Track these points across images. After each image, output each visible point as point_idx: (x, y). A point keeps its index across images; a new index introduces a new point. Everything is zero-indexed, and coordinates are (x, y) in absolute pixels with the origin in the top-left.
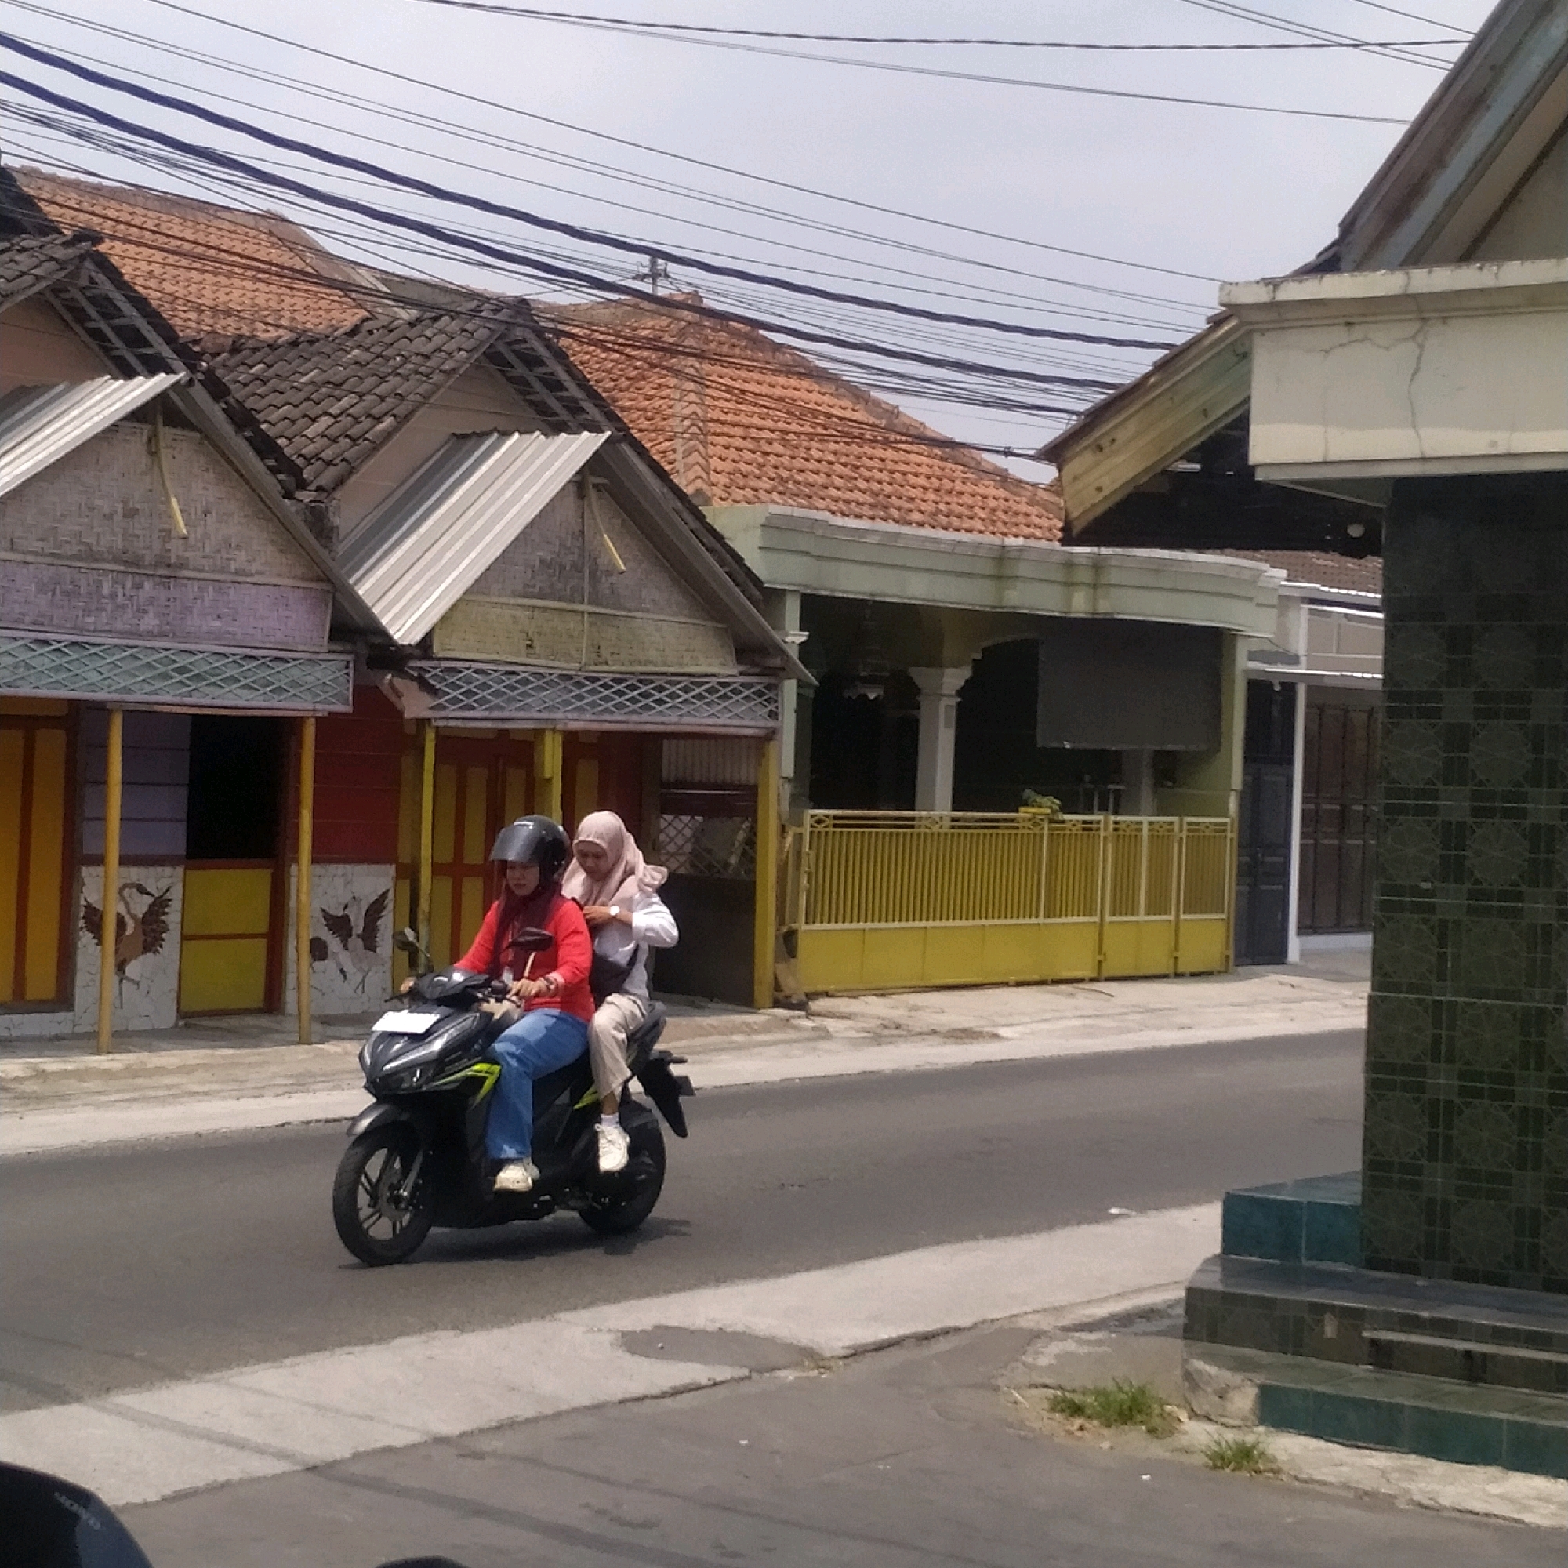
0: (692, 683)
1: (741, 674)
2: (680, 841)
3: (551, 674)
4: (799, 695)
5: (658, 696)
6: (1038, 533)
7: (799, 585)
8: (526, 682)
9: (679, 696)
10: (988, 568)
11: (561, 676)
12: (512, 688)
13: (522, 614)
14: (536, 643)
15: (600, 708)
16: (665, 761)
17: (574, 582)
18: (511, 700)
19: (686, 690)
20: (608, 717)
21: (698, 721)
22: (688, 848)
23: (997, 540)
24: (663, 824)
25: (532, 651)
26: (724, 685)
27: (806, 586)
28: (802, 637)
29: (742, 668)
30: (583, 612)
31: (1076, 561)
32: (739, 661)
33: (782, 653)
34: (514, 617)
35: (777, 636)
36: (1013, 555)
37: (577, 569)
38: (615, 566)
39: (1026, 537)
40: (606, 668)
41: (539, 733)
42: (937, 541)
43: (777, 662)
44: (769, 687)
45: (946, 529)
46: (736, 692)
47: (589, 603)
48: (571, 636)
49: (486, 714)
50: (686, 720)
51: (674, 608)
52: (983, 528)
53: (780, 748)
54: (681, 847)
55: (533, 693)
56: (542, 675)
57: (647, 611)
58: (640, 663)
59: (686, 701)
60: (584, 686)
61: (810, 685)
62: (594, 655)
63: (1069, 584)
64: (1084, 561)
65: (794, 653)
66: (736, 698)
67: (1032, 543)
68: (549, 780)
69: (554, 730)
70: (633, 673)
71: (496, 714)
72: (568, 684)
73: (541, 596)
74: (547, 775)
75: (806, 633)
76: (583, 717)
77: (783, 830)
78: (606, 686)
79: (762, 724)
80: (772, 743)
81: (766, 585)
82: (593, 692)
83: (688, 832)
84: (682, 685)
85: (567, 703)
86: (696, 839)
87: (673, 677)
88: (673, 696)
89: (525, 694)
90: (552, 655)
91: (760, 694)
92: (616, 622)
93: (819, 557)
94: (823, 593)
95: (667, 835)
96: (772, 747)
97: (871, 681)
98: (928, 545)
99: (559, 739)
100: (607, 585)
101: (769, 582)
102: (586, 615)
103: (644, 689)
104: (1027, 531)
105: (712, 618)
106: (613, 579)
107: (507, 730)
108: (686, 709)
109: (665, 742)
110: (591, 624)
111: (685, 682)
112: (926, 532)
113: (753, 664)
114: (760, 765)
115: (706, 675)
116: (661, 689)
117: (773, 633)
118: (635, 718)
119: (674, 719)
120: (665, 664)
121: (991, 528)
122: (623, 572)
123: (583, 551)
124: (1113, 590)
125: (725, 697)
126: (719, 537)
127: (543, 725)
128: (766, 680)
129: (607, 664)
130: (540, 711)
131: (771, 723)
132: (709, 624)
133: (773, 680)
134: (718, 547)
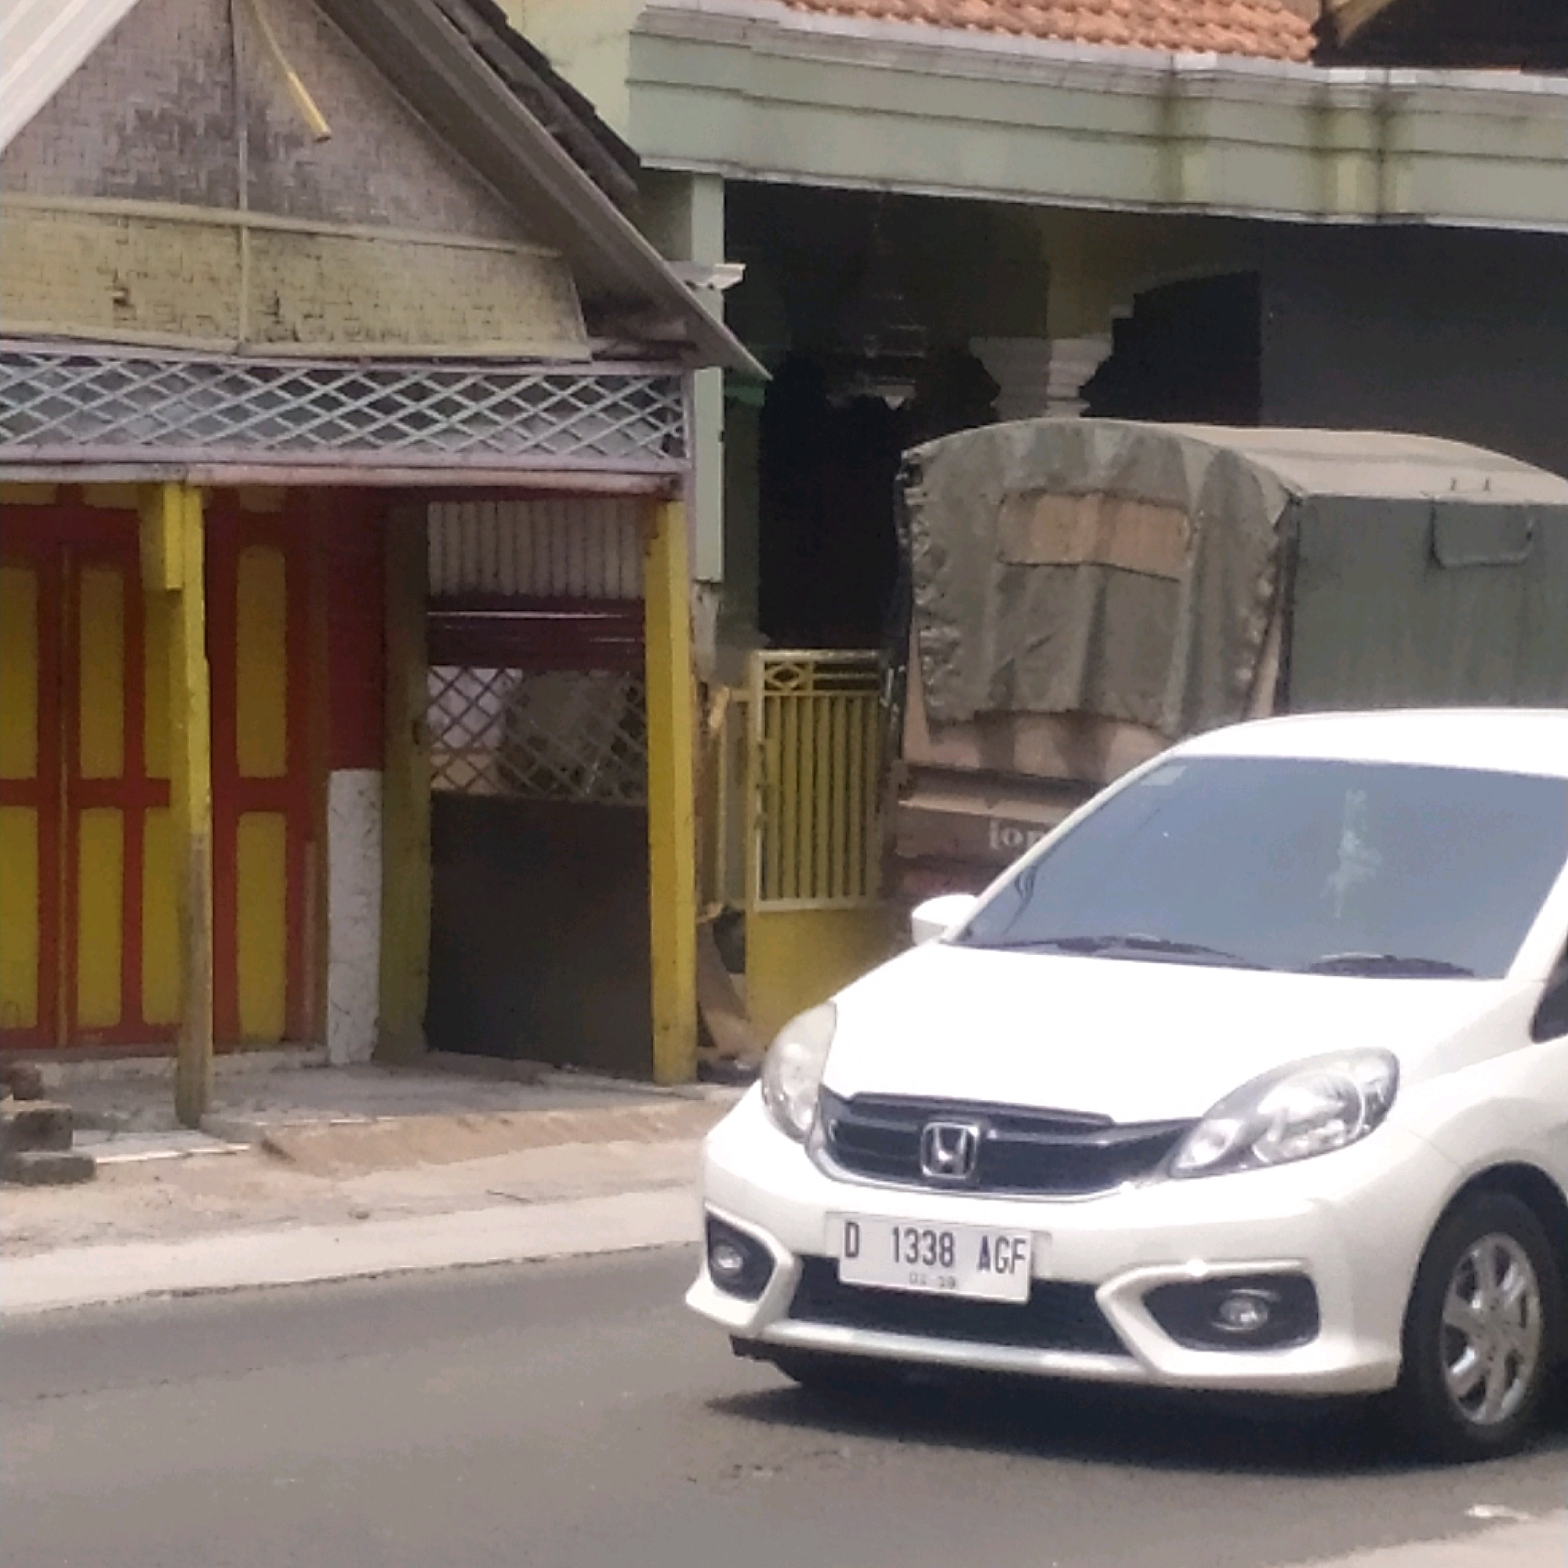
0: (488, 378)
1: (597, 357)
2: (473, 722)
3: (170, 364)
4: (729, 404)
5: (412, 407)
6: (1249, 41)
7: (720, 162)
8: (114, 381)
9: (459, 407)
10: (1141, 120)
11: (196, 368)
12: (86, 395)
13: (103, 235)
14: (135, 298)
15: (286, 437)
16: (435, 549)
17: (219, 160)
18: (86, 418)
19: (475, 393)
20: (301, 455)
21: (504, 461)
22: (493, 737)
23: (1157, 58)
24: (435, 687)
25: (124, 313)
26: (562, 382)
27: (735, 165)
28: (732, 274)
29: (600, 344)
30: (236, 228)
31: (1338, 99)
32: (594, 331)
33: (688, 309)
34: (82, 238)
35: (676, 273)
36: (1194, 90)
37: (221, 130)
38: (305, 126)
39: (1225, 50)
40: (292, 348)
41: (150, 491)
42: (1025, 62)
43: (678, 329)
44: (661, 385)
45: (1043, 35)
46: (587, 396)
47: (252, 207)
48: (213, 279)
49: (26, 452)
50: (476, 458)
51: (442, 217)
52: (1125, 33)
53: (690, 519)
54: (476, 737)
55: (133, 404)
56: (149, 366)
57: (384, 221)
58: (369, 336)
59: (476, 419)
60: (248, 387)
61: (751, 380)
62: (267, 322)
63: (1323, 152)
64: (1354, 101)
65: (715, 312)
66: (587, 410)
67: (1236, 63)
68: (176, 595)
69: (182, 484)
70: (355, 360)
71: (52, 451)
72: (209, 384)
73: (143, 191)
74: (172, 582)
75: (741, 267)
76: (245, 455)
77: (704, 692)
78: (295, 388)
79: (648, 465)
80: (671, 507)
81: (645, 163)
82: (267, 401)
83: (490, 703)
84: (468, 382)
85: (208, 425)
86: (510, 718)
87: (447, 367)
88: (447, 407)
89: (113, 407)
90: (175, 320)
91: (641, 400)
92: (311, 247)
93: (759, 100)
94: (774, 178)
95: (446, 711)
96: (674, 515)
97: (891, 369)
98: (1005, 72)
99: (194, 505)
100: (291, 166)
101: (652, 156)
102: (245, 233)
103: (381, 392)
104: (1223, 37)
105: (530, 237)
106: (304, 154)
107: (76, 488)
108: (478, 434)
109: (434, 509)
110: (260, 253)
111: (474, 375)
112: (1001, 42)
113: (624, 335)
114: (648, 554)
115: (520, 361)
116: (418, 392)
117: (667, 265)
118: (364, 456)
119: (451, 457)
120: (426, 338)
121: (1142, 32)
122: (326, 138)
123: (233, 94)
124: (1418, 163)
125: (563, 408)
126: (535, 60)
127: (159, 475)
128: (653, 371)
129: (297, 339)
130: (148, 443)
131: (669, 464)
132: (525, 249)
133: (668, 371)
134: (535, 80)
